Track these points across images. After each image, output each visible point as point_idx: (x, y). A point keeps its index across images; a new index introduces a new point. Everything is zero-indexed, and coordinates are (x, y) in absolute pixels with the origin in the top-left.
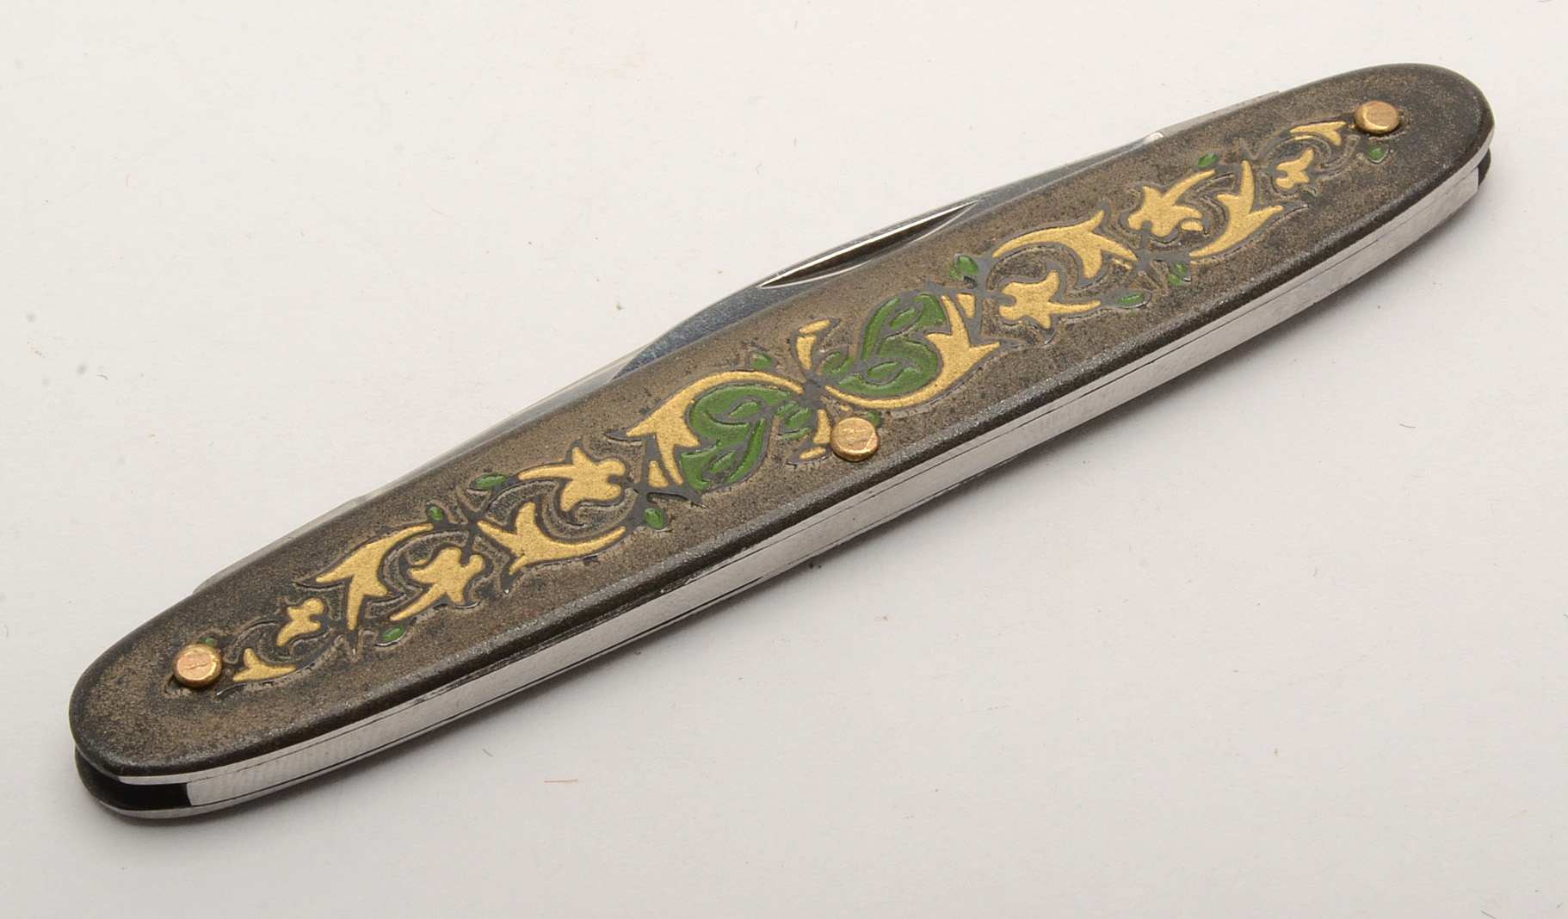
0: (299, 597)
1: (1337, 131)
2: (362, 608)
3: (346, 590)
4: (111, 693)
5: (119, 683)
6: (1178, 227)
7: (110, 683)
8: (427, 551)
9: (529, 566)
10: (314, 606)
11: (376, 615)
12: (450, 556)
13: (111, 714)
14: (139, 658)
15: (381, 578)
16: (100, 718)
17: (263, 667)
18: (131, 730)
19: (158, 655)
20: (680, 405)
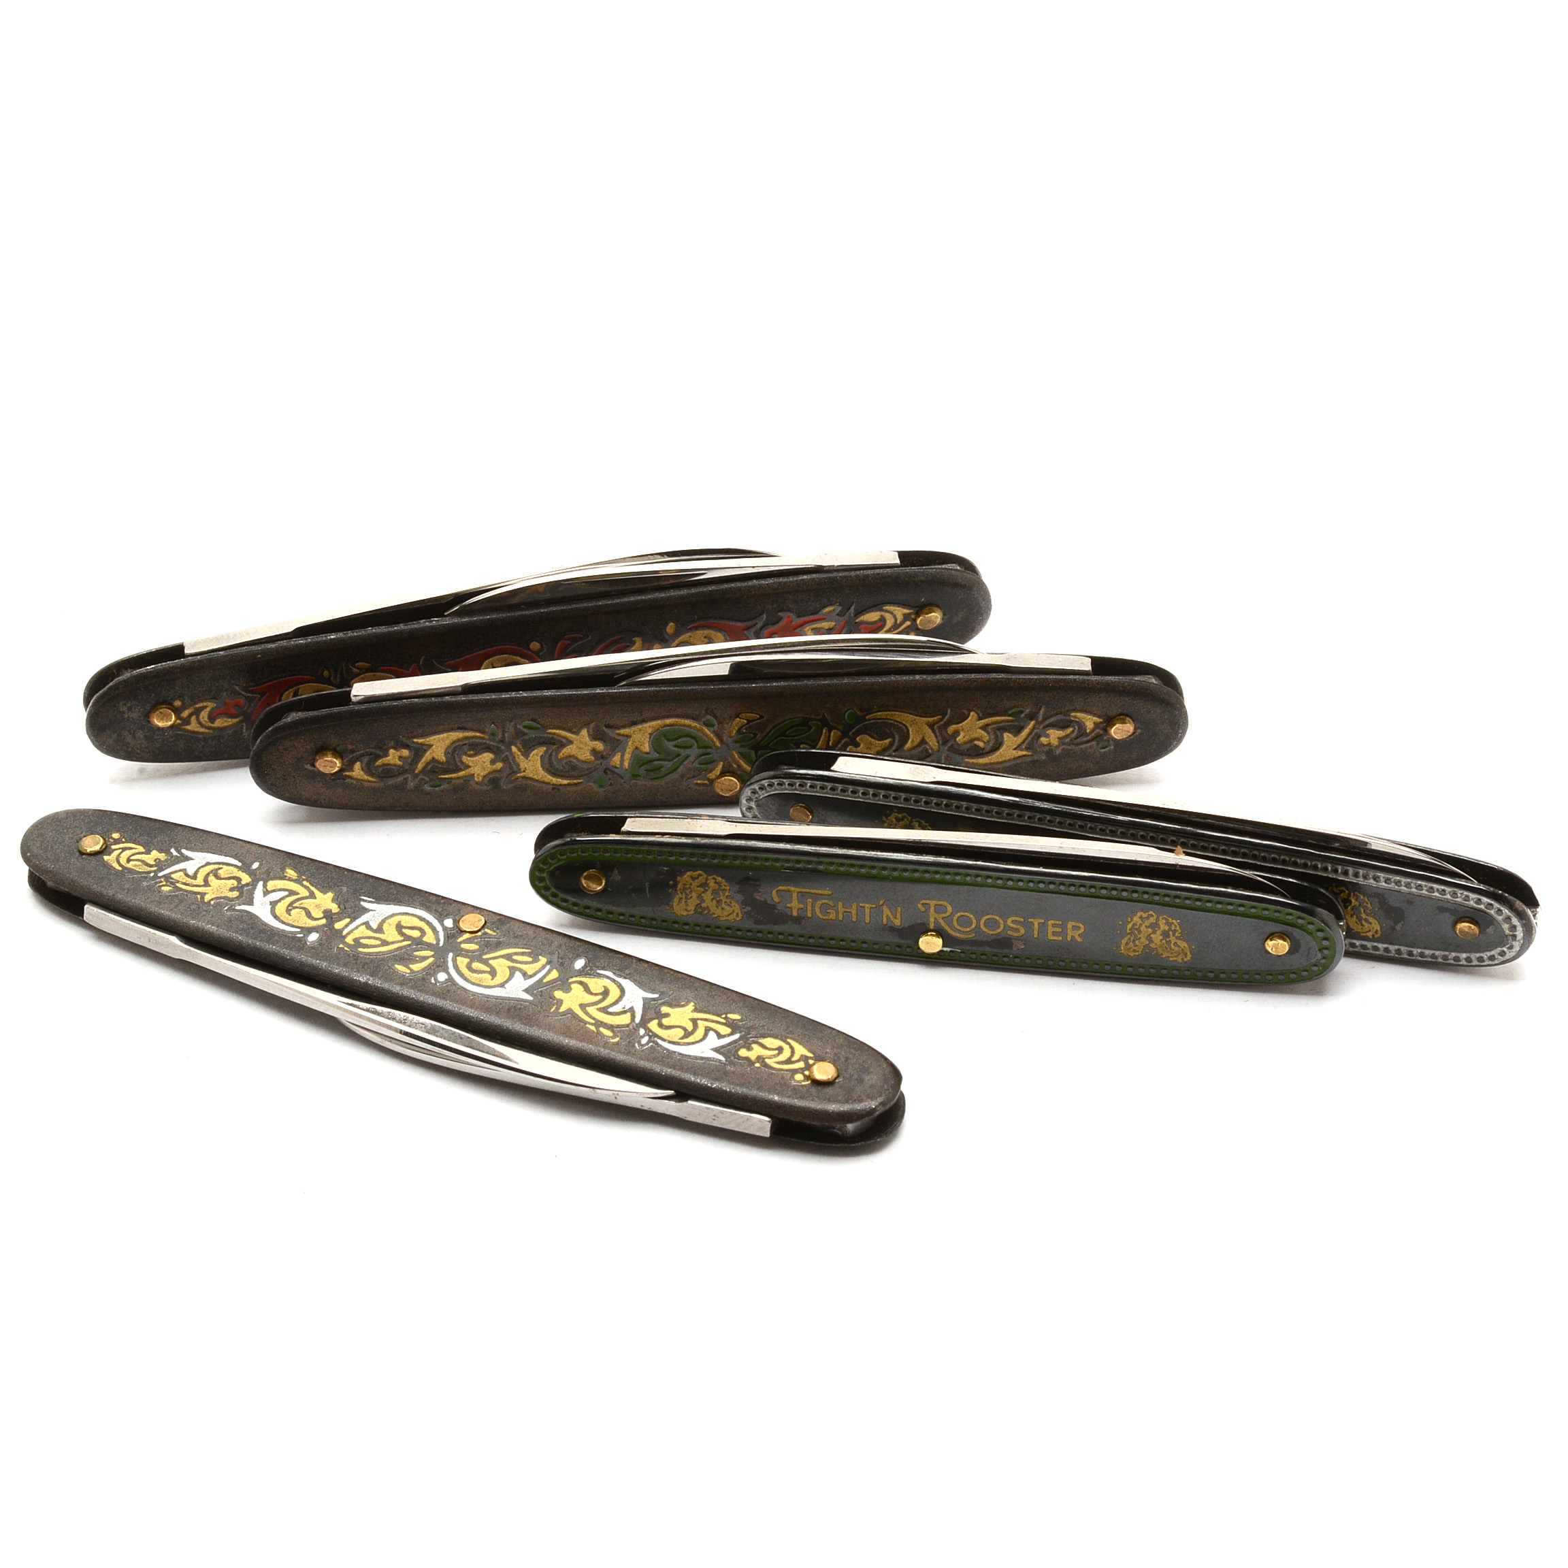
0: (399, 745)
1: (1094, 723)
2: (428, 764)
3: (425, 751)
4: (278, 753)
5: (286, 750)
6: (972, 741)
7: (281, 748)
8: (477, 748)
9: (523, 777)
10: (405, 752)
11: (435, 768)
12: (488, 756)
13: (273, 764)
14: (302, 741)
15: (446, 753)
16: (267, 764)
17: (362, 773)
18: (279, 776)
19: (312, 744)
20: (653, 727)
